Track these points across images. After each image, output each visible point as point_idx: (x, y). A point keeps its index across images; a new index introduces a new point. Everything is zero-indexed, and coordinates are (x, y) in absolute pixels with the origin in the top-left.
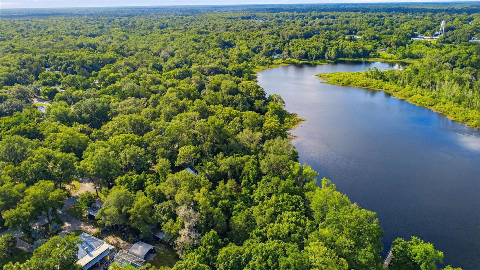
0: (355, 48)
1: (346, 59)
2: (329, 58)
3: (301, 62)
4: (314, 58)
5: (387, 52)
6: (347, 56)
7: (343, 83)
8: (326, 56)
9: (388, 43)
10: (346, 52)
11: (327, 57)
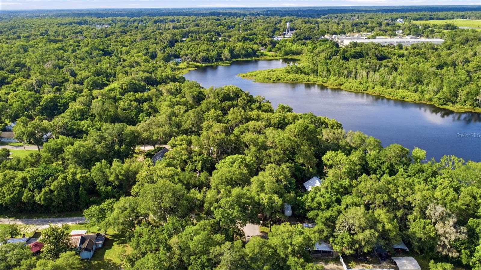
0: (244, 48)
1: (239, 59)
2: (227, 60)
3: (204, 65)
4: (214, 60)
5: (267, 50)
6: (239, 57)
7: (274, 81)
8: (223, 57)
9: (263, 43)
10: (238, 52)
11: (224, 59)
